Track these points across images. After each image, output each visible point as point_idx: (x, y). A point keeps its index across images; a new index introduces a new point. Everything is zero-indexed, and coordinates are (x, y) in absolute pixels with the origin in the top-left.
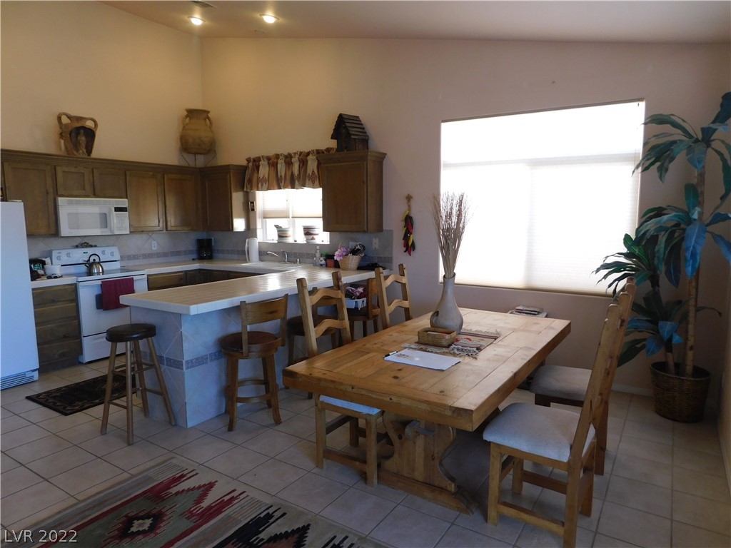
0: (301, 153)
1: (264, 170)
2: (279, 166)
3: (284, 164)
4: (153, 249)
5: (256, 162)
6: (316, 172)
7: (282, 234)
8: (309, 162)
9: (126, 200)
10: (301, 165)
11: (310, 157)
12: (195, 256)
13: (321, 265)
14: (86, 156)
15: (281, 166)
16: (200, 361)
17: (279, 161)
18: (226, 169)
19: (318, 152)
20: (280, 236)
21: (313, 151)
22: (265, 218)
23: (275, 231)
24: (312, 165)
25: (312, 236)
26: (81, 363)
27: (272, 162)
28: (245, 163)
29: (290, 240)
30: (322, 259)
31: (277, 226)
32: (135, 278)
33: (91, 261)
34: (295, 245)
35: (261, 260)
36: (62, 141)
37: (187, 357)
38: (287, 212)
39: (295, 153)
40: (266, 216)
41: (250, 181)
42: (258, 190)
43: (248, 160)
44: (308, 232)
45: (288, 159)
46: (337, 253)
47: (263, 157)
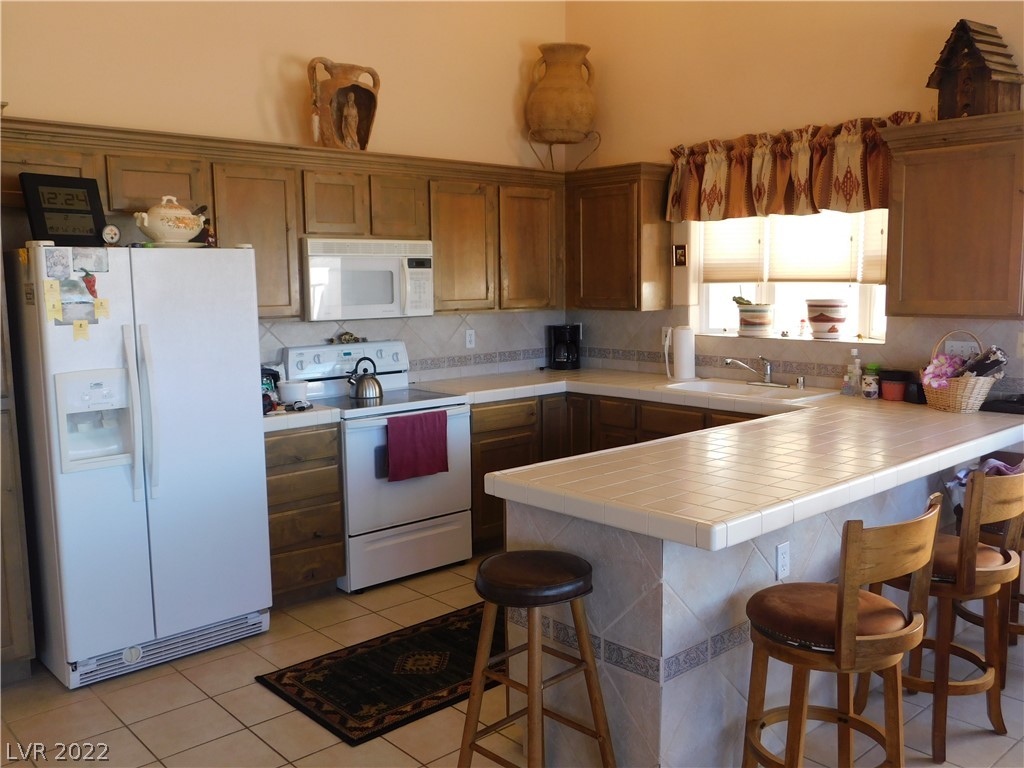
0: (817, 130)
1: (715, 173)
2: (756, 163)
3: (768, 157)
4: (468, 346)
5: (696, 158)
6: (857, 172)
7: (751, 317)
8: (840, 151)
9: (430, 243)
10: (816, 158)
11: (840, 140)
12: (542, 362)
13: (868, 394)
14: (357, 148)
15: (761, 162)
16: (694, 657)
17: (758, 151)
18: (629, 173)
19: (867, 124)
20: (745, 323)
21: (854, 123)
22: (707, 280)
23: (735, 308)
24: (848, 155)
25: (830, 325)
26: (341, 593)
27: (739, 154)
28: (666, 159)
29: (772, 332)
30: (870, 379)
31: (739, 301)
32: (450, 412)
33: (360, 372)
34: (784, 344)
35: (699, 376)
36: (316, 119)
37: (669, 647)
38: (759, 267)
39: (800, 132)
40: (708, 279)
41: (679, 199)
42: (698, 218)
43: (676, 153)
44: (821, 314)
45: (782, 147)
46: (930, 369)
47: (714, 144)
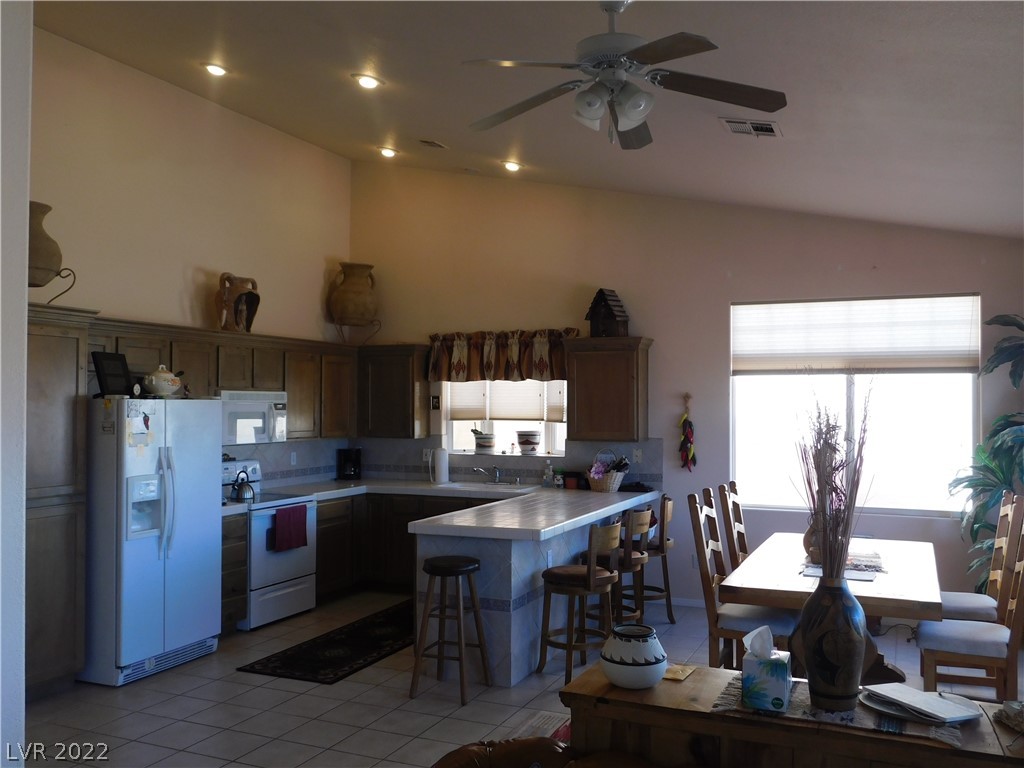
0: (523, 333)
1: (459, 353)
2: (486, 349)
3: (493, 346)
4: (292, 463)
5: (447, 342)
6: (546, 359)
7: (483, 441)
8: (536, 346)
9: (285, 393)
10: (523, 349)
11: (537, 339)
12: (334, 475)
13: (558, 486)
15: (489, 349)
17: (487, 342)
19: (551, 333)
20: (479, 446)
21: (544, 331)
22: (453, 419)
23: (472, 438)
24: (541, 349)
25: (532, 446)
26: (241, 631)
27: (476, 342)
28: (426, 341)
29: (497, 450)
30: (559, 477)
31: (475, 432)
32: (308, 505)
33: (240, 481)
34: (504, 458)
35: (451, 480)
36: (225, 312)
37: (514, 596)
38: (483, 411)
39: (513, 333)
40: (455, 416)
41: (437, 368)
42: (449, 380)
43: (434, 338)
44: (526, 439)
45: (502, 340)
47: (459, 335)
